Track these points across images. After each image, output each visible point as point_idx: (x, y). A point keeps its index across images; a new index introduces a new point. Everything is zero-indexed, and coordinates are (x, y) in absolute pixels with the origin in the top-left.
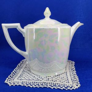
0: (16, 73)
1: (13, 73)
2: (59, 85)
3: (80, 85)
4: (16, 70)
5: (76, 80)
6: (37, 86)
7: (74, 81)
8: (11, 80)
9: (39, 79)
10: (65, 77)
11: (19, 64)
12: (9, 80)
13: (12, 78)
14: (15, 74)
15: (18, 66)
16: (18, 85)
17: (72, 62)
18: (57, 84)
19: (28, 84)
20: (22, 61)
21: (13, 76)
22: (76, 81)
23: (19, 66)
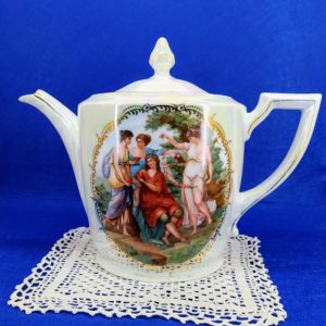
0: (49, 272)
1: (39, 271)
2: (207, 313)
3: (285, 313)
4: (48, 259)
5: (268, 296)
6: (129, 312)
7: (263, 300)
8: (30, 295)
9: (133, 290)
10: (229, 288)
11: (59, 242)
12: (24, 293)
13: (35, 288)
14: (44, 274)
15: (54, 248)
16: (57, 310)
17: (249, 239)
18: (199, 311)
19: (95, 306)
20: (70, 232)
21: (41, 282)
22: (268, 300)
23: (57, 248)
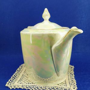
1: (13, 77)
2: (57, 88)
3: (77, 88)
4: (15, 74)
5: (73, 83)
6: (36, 89)
11: (18, 69)
12: (10, 83)
13: (12, 82)
14: (14, 78)
15: (17, 71)
16: (18, 88)
18: (55, 87)
19: (28, 87)
20: (21, 65)
21: (13, 80)
